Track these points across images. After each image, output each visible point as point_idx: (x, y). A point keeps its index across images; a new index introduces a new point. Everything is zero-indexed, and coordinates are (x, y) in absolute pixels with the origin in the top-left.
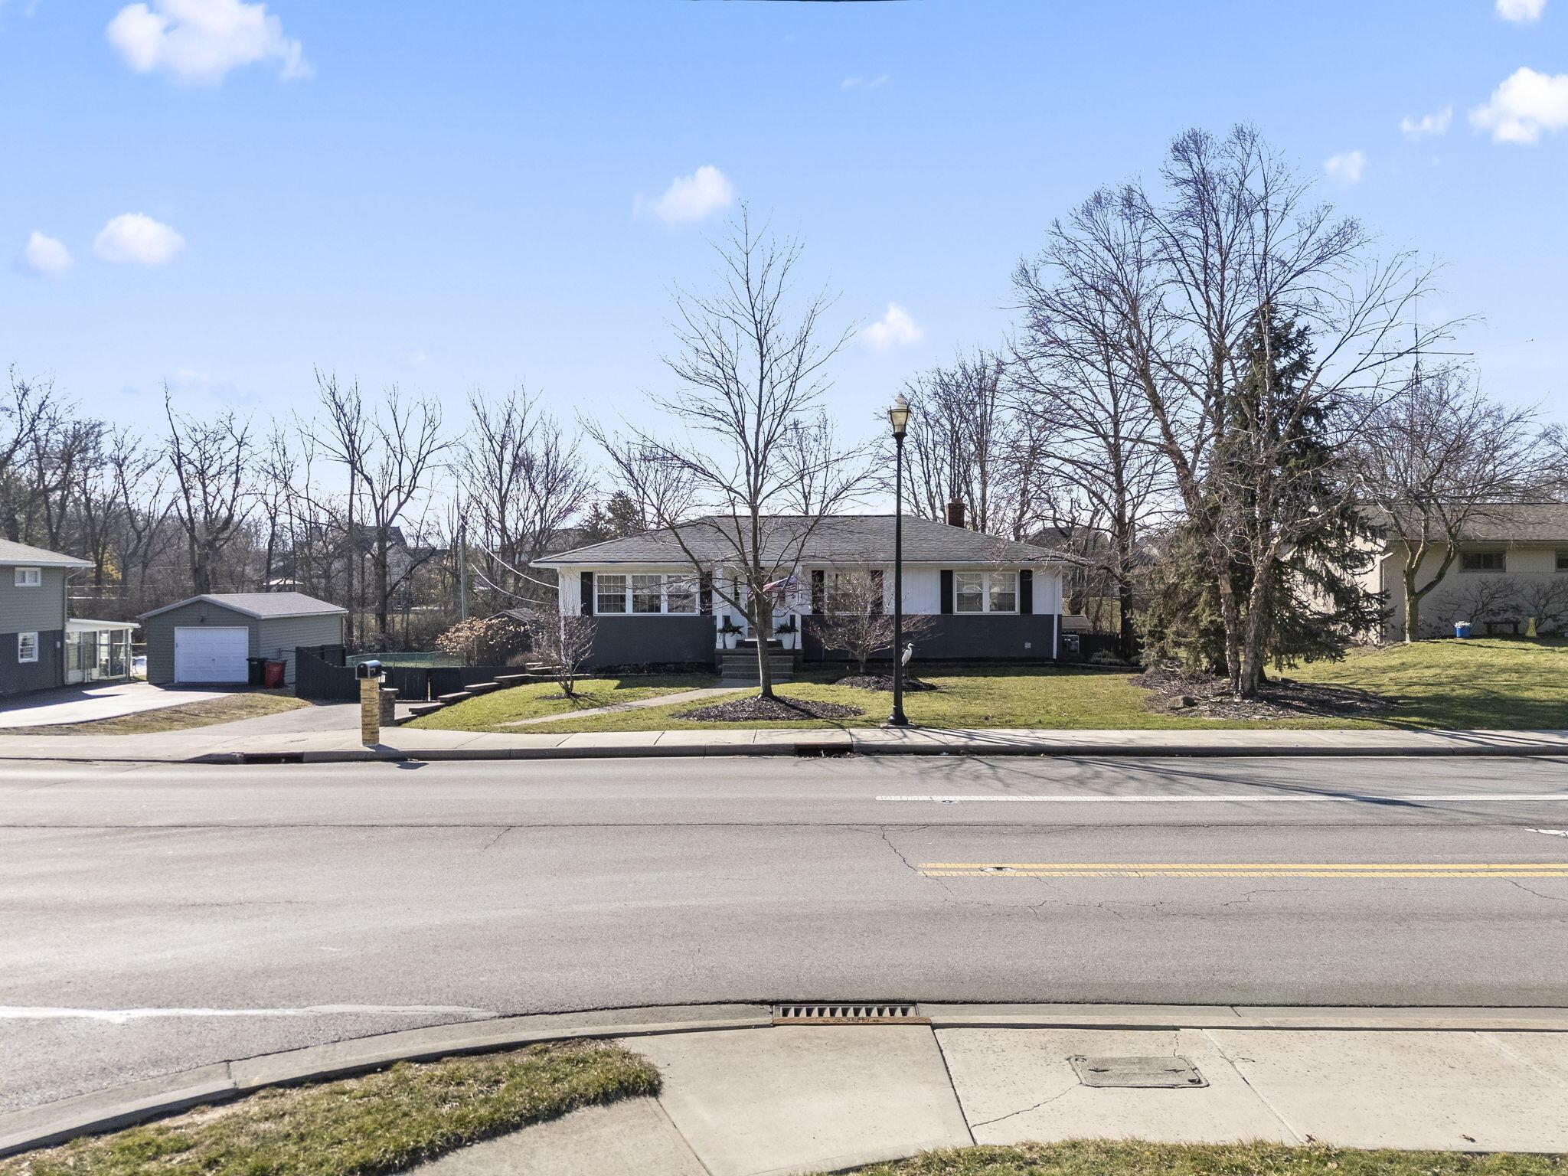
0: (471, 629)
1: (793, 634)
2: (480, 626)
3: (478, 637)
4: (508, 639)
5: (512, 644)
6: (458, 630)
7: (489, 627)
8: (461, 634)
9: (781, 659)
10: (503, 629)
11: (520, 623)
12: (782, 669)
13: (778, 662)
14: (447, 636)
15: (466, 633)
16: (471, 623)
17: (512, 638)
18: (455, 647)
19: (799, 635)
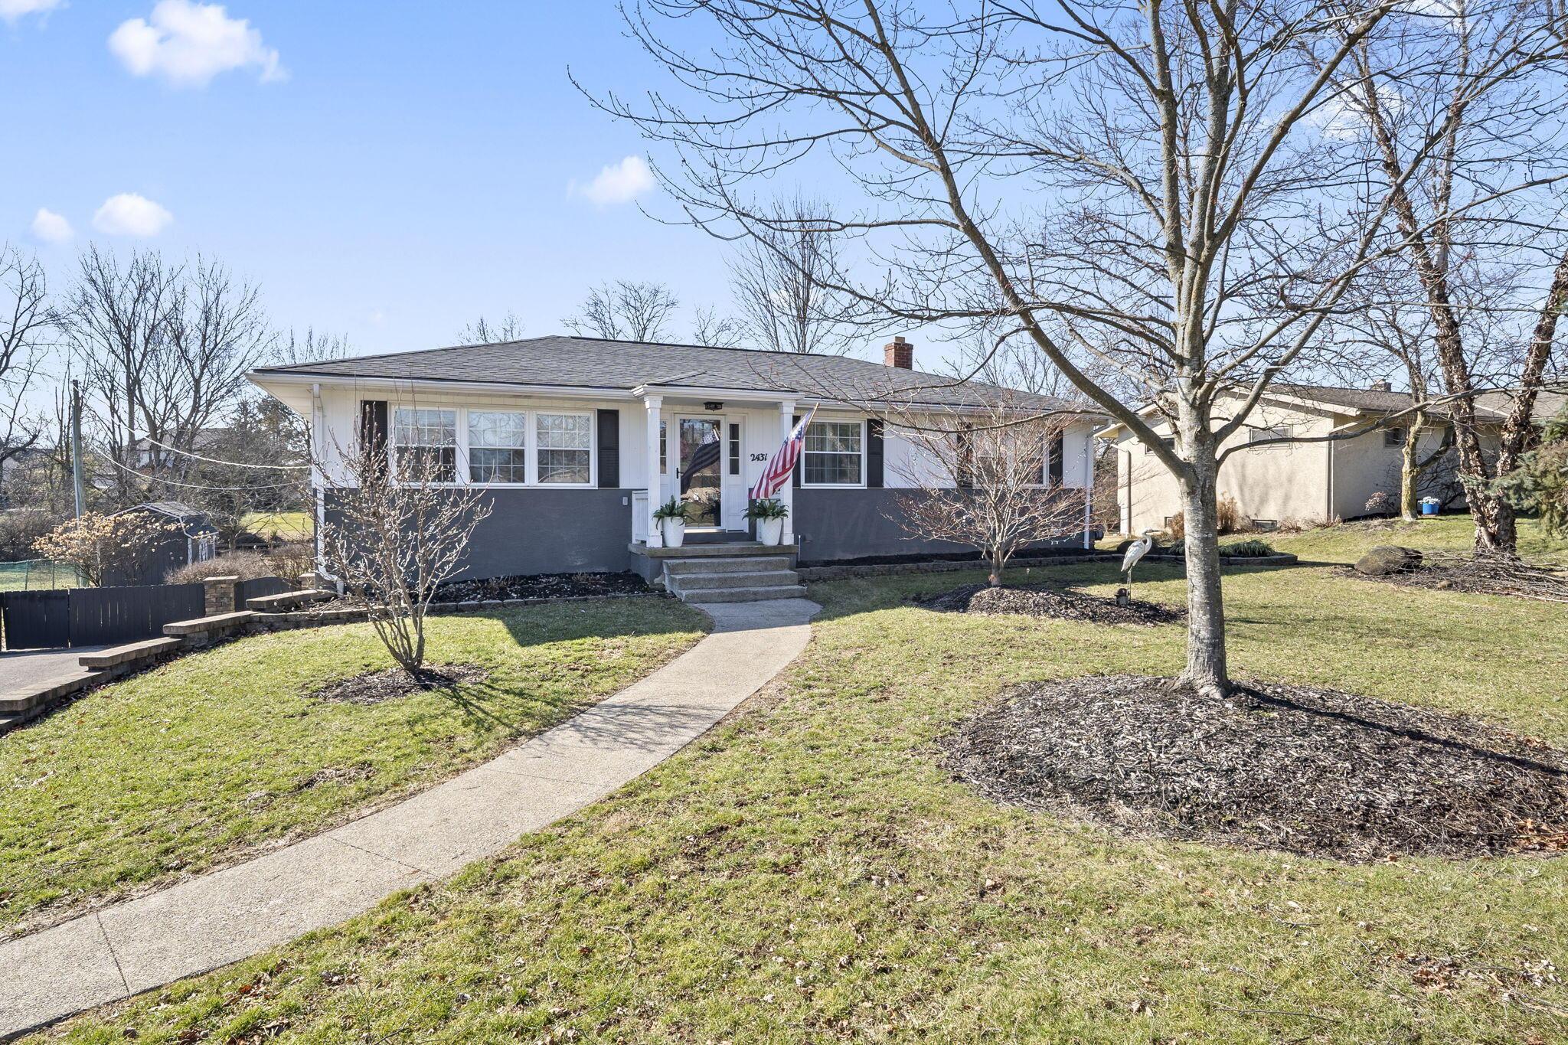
0: (89, 528)
1: (779, 520)
2: (105, 524)
3: (102, 539)
4: (151, 540)
5: (157, 547)
6: (66, 530)
7: (118, 525)
8: (72, 535)
9: (770, 563)
10: (143, 527)
11: (170, 520)
12: (782, 580)
13: (766, 569)
14: (50, 539)
15: (80, 533)
16: (90, 518)
17: (158, 539)
18: (63, 553)
19: (788, 521)
